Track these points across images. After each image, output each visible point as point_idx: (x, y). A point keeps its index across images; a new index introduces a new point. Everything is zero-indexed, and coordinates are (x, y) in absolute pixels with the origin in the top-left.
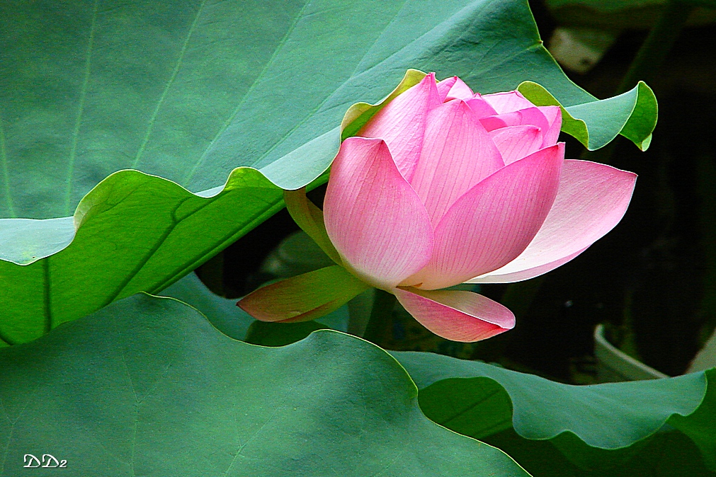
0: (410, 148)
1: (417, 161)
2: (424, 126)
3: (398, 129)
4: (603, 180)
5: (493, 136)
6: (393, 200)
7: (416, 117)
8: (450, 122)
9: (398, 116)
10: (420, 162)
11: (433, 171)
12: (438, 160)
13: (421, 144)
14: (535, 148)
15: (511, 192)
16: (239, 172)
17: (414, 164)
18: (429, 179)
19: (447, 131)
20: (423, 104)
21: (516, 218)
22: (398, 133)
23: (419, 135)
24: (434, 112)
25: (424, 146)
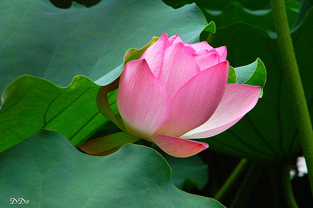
0: (157, 66)
1: (160, 71)
2: (163, 56)
3: (150, 58)
4: (245, 92)
5: (195, 59)
6: (150, 87)
7: (159, 52)
8: (175, 52)
9: (150, 53)
10: (162, 72)
11: (168, 76)
12: (170, 70)
13: (162, 64)
14: (216, 63)
15: (205, 84)
16: (78, 78)
17: (159, 73)
18: (166, 80)
19: (174, 57)
20: (162, 46)
21: (208, 97)
22: (151, 60)
23: (161, 60)
24: (168, 49)
25: (164, 65)
